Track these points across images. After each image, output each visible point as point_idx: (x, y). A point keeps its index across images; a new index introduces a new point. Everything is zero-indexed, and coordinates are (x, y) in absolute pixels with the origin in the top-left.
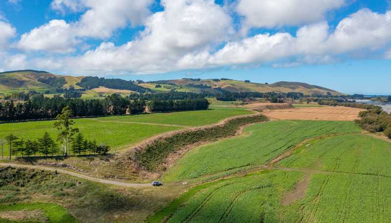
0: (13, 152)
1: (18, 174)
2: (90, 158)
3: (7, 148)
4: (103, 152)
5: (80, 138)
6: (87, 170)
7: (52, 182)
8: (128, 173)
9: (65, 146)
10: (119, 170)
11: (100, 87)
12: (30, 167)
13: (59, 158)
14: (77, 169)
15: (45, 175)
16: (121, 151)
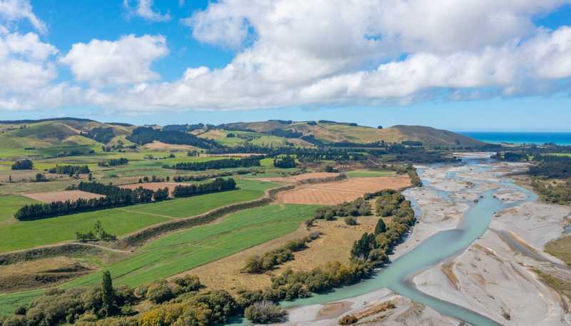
0: (78, 239)
1: (81, 247)
2: (108, 241)
3: (76, 237)
4: (114, 238)
5: (104, 232)
6: (106, 246)
7: (93, 250)
8: (122, 247)
9: (98, 236)
10: (119, 246)
11: (155, 141)
12: (85, 244)
13: (95, 241)
14: (103, 245)
15: (90, 248)
16: (121, 238)
